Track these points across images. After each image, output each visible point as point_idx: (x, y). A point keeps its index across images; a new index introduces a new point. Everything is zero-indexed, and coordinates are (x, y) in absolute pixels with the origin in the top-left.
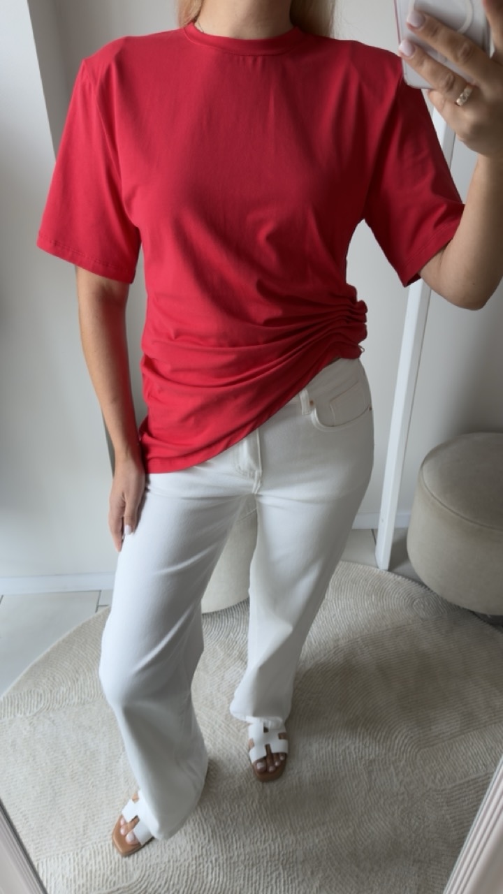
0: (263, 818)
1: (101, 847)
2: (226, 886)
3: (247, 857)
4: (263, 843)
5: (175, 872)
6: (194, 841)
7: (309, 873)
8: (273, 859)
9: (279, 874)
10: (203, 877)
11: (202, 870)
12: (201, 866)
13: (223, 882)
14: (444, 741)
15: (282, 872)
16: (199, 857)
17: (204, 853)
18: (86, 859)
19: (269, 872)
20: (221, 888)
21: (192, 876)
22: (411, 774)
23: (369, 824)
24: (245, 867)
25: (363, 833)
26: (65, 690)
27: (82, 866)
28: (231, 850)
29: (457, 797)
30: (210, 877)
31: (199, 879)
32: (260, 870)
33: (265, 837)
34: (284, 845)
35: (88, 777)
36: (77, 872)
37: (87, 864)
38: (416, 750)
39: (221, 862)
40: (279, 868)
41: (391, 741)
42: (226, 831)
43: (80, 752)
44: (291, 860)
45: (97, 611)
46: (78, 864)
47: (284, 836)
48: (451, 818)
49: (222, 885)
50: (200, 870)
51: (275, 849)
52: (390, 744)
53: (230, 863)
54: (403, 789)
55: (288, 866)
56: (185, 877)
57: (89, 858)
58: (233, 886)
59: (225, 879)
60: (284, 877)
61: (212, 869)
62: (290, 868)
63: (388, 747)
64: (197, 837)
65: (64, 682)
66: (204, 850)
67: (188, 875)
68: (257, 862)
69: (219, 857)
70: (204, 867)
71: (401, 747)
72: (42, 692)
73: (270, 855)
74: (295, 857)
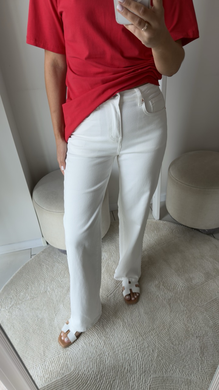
0: (126, 333)
1: (53, 359)
2: (115, 364)
3: (122, 350)
4: (128, 343)
5: (90, 363)
6: (96, 348)
7: (151, 351)
8: (134, 349)
9: (138, 354)
10: (104, 362)
11: (103, 360)
12: (102, 358)
13: (113, 363)
14: (199, 286)
15: (139, 353)
16: (100, 355)
17: (102, 352)
18: (47, 366)
19: (133, 355)
20: (113, 366)
21: (99, 363)
22: (188, 302)
23: (174, 326)
24: (122, 354)
25: (172, 330)
26: (23, 294)
27: (46, 369)
28: (114, 349)
29: (210, 307)
30: (107, 362)
31: (102, 364)
32: (129, 355)
33: (129, 340)
34: (138, 341)
35: (41, 330)
36: (44, 373)
37: (48, 368)
38: (188, 292)
39: (111, 355)
40: (137, 352)
41: (176, 290)
42: (110, 341)
43: (35, 320)
44: (142, 347)
45: (31, 258)
46: (44, 369)
47: (137, 338)
48: (208, 316)
49: (113, 364)
50: (102, 360)
51: (134, 344)
52: (176, 291)
53: (115, 354)
54: (185, 308)
55: (141, 350)
56: (96, 364)
57: (48, 365)
58: (118, 364)
59: (114, 362)
60: (141, 355)
61: (107, 358)
62: (142, 351)
63: (175, 293)
64: (97, 346)
65: (21, 290)
66: (102, 351)
67: (97, 363)
68: (127, 351)
69: (109, 353)
70: (103, 358)
71: (181, 291)
72: (12, 297)
73: (133, 347)
74: (144, 346)
